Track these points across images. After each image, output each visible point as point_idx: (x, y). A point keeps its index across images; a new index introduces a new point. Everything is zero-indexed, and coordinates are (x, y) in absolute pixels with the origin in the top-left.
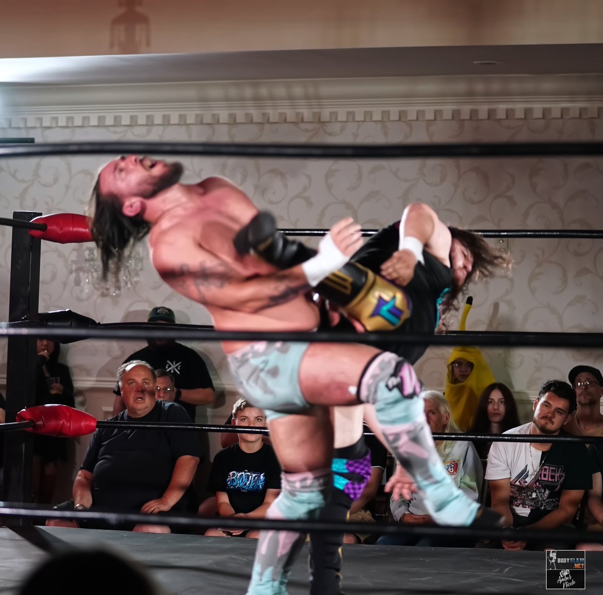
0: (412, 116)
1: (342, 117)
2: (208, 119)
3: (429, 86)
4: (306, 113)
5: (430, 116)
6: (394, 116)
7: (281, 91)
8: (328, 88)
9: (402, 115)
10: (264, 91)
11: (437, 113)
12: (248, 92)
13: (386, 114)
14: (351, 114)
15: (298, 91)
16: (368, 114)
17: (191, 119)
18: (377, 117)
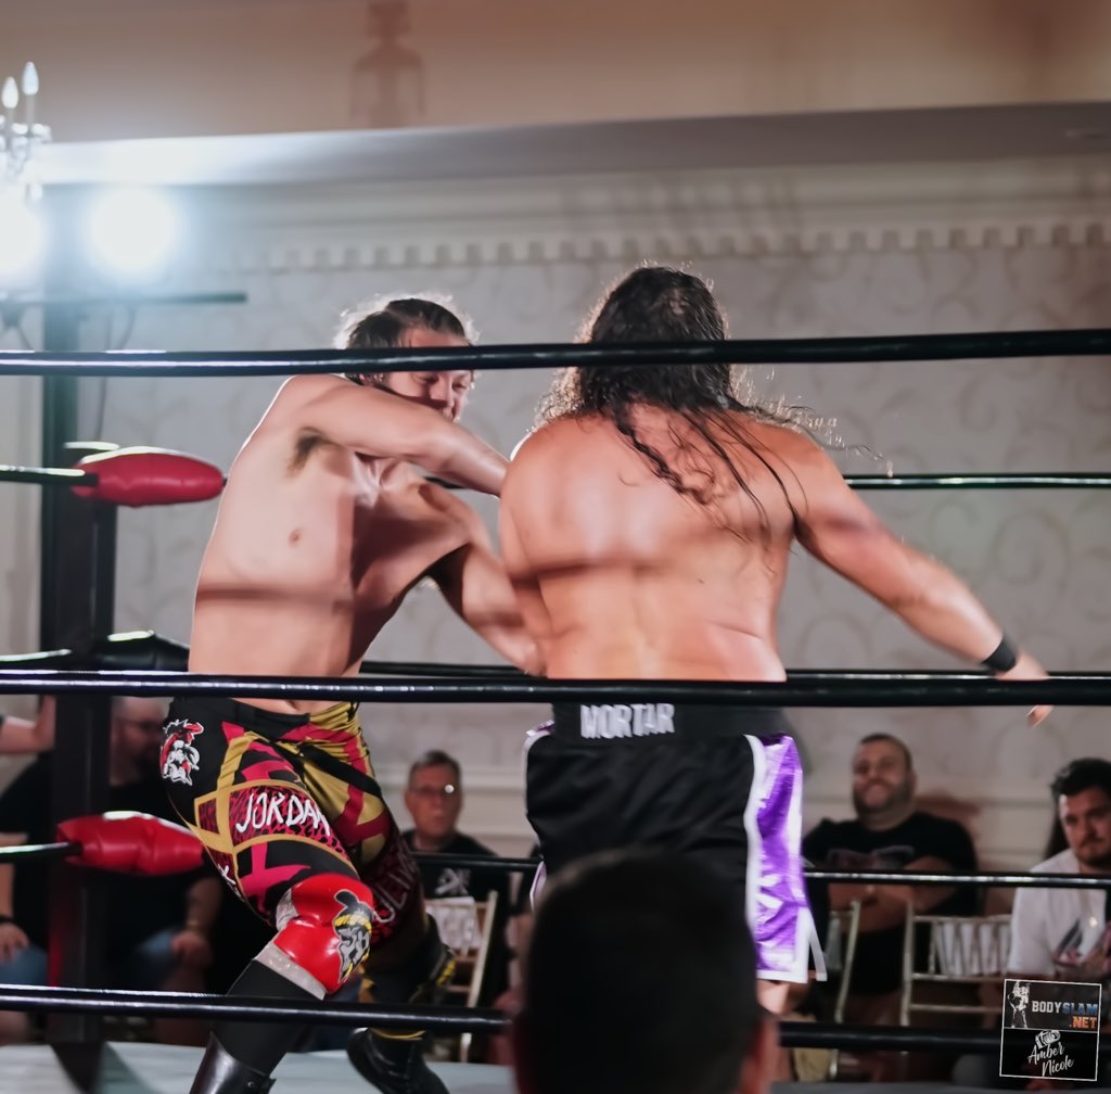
0: (975, 237)
1: (841, 241)
2: (584, 250)
3: (1006, 179)
4: (772, 236)
5: (1009, 237)
6: (941, 238)
7: (720, 193)
8: (814, 185)
9: (956, 239)
10: (688, 195)
11: (1024, 235)
12: (658, 196)
13: (924, 237)
14: (857, 240)
15: (754, 192)
16: (890, 240)
17: (552, 251)
18: (908, 240)
